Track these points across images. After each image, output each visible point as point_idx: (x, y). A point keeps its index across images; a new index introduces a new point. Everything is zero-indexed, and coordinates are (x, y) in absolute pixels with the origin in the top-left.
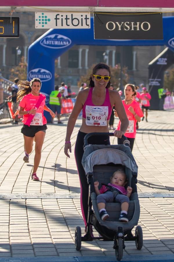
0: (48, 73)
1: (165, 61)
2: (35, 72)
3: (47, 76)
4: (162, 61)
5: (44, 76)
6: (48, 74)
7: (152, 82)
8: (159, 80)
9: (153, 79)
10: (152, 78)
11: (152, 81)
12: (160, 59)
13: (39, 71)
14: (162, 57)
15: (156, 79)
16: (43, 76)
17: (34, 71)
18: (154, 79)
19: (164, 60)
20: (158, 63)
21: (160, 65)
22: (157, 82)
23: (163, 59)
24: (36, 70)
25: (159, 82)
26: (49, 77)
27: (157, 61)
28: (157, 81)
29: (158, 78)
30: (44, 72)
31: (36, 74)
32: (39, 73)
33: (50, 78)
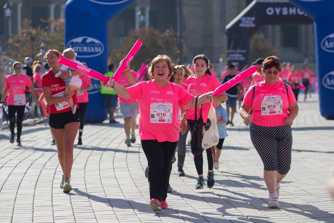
0: (97, 44)
1: (252, 22)
2: (77, 43)
3: (96, 48)
4: (248, 22)
5: (92, 48)
6: (98, 46)
7: (233, 55)
8: (244, 51)
9: (234, 51)
10: (233, 49)
11: (232, 53)
12: (244, 18)
13: (84, 41)
14: (247, 15)
15: (238, 51)
16: (90, 49)
17: (75, 40)
18: (236, 49)
19: (250, 21)
20: (241, 25)
21: (245, 28)
22: (240, 55)
23: (249, 18)
24: (79, 40)
25: (244, 55)
26: (99, 50)
27: (239, 21)
28: (240, 53)
29: (242, 49)
30: (92, 43)
31: (80, 46)
32: (84, 44)
33: (102, 52)
